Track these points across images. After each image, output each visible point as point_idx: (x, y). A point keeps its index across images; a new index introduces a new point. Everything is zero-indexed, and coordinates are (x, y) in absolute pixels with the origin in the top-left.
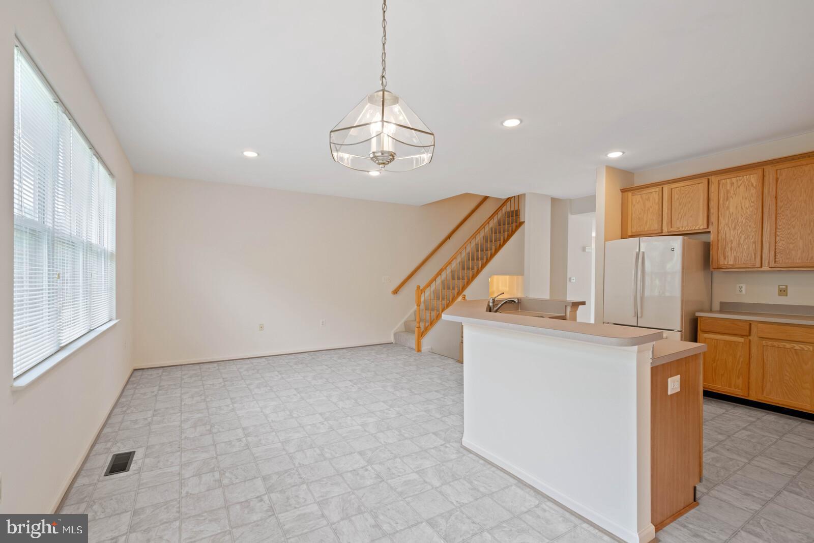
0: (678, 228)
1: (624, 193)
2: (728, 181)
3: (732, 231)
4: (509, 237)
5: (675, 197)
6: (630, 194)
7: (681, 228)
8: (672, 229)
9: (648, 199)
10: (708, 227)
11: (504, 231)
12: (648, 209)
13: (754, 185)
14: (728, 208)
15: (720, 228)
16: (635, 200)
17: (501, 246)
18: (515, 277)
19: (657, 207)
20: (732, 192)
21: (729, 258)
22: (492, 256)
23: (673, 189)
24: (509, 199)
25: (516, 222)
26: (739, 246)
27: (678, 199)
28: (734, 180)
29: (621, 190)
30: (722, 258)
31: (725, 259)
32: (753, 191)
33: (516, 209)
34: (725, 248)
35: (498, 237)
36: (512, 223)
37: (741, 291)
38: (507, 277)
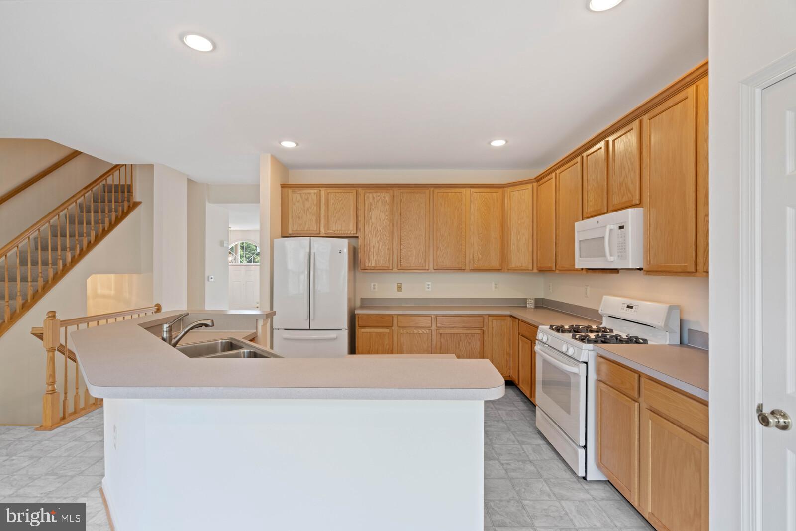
0: (334, 231)
1: (283, 189)
2: (371, 195)
3: (374, 238)
4: (119, 220)
5: (331, 201)
6: (290, 191)
7: (336, 232)
8: (329, 232)
9: (307, 199)
10: (357, 234)
11: (110, 211)
12: (308, 209)
13: (388, 201)
14: (371, 218)
15: (365, 235)
16: (295, 196)
17: (105, 233)
18: (127, 276)
19: (315, 208)
20: (373, 205)
21: (372, 261)
22: (90, 246)
23: (329, 194)
24: (117, 167)
25: (129, 201)
26: (378, 252)
27: (333, 203)
28: (375, 195)
29: (281, 184)
30: (367, 261)
31: (369, 261)
32: (387, 207)
33: (129, 182)
34: (369, 252)
35: (100, 218)
36: (123, 201)
37: (374, 288)
38: (113, 276)
